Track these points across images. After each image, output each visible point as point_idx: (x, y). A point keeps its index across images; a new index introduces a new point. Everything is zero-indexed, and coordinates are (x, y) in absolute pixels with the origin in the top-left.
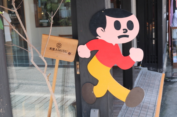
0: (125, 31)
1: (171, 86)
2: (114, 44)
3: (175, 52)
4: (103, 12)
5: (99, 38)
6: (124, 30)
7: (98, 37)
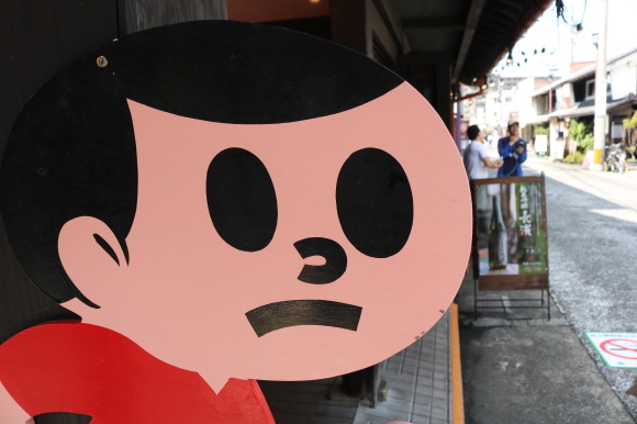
0: (318, 261)
1: (477, 343)
2: (217, 385)
3: (483, 247)
4: (102, 61)
5: (88, 316)
6: (306, 247)
7: (73, 305)
